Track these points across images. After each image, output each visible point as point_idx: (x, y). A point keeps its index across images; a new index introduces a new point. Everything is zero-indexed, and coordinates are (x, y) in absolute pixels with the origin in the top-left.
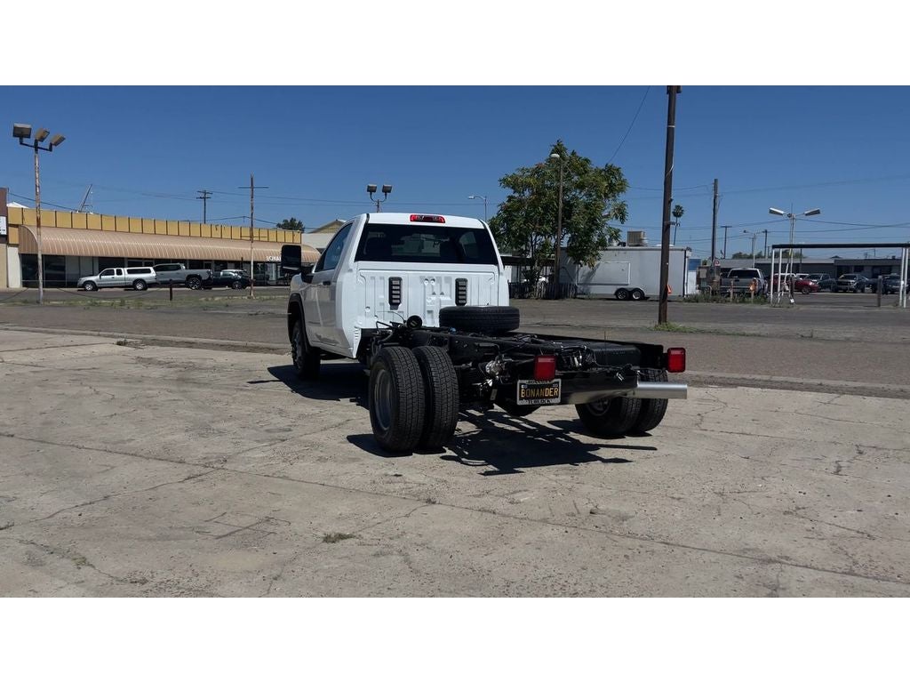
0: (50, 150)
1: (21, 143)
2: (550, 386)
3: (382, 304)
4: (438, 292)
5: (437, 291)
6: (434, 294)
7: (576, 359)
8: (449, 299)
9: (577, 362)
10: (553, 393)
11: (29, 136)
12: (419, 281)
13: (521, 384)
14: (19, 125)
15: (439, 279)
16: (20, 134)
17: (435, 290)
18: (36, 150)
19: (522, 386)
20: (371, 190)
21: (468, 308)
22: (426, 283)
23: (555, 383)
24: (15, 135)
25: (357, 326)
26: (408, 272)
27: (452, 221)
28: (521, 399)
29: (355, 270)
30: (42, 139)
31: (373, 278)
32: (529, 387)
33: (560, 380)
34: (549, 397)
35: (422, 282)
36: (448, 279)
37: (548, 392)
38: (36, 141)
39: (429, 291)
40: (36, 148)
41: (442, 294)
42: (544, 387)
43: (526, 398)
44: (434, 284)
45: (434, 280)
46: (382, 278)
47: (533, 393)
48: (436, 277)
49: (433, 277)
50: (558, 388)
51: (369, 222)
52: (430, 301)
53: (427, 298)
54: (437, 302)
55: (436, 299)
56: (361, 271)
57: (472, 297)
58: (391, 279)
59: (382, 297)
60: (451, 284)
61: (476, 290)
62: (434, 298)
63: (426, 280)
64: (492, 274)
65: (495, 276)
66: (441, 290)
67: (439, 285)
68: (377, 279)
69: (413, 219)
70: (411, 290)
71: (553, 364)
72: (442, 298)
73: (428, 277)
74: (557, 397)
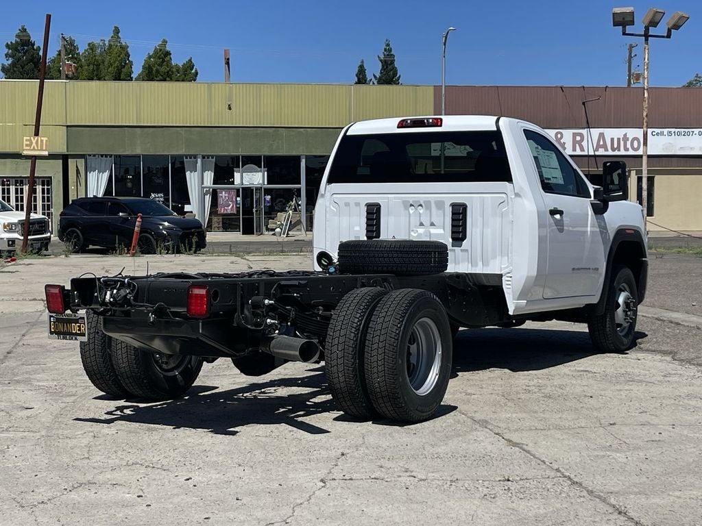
0: (669, 36)
1: (624, 34)
2: (75, 321)
4: (426, 223)
6: (421, 224)
8: (441, 231)
9: (108, 297)
10: (80, 329)
11: (632, 23)
12: (402, 208)
14: (617, 10)
15: (428, 205)
16: (623, 21)
17: (423, 220)
18: (647, 40)
22: (412, 210)
24: (616, 24)
26: (389, 194)
27: (451, 123)
29: (328, 195)
30: (654, 23)
31: (347, 204)
34: (76, 334)
35: (406, 208)
36: (440, 205)
37: (74, 328)
38: (647, 29)
39: (414, 221)
40: (647, 36)
41: (432, 224)
44: (421, 210)
45: (421, 205)
46: (357, 204)
48: (424, 202)
49: (419, 201)
50: (84, 324)
51: (348, 134)
52: (416, 235)
53: (413, 231)
54: (426, 236)
55: (425, 232)
56: (335, 196)
57: (473, 230)
58: (368, 205)
59: (357, 228)
60: (444, 211)
61: (480, 219)
62: (421, 230)
63: (411, 205)
64: (504, 195)
65: (509, 198)
66: (431, 220)
67: (428, 212)
68: (352, 205)
69: (401, 125)
70: (392, 219)
71: (59, 295)
72: (433, 231)
73: (413, 202)
74: (84, 335)
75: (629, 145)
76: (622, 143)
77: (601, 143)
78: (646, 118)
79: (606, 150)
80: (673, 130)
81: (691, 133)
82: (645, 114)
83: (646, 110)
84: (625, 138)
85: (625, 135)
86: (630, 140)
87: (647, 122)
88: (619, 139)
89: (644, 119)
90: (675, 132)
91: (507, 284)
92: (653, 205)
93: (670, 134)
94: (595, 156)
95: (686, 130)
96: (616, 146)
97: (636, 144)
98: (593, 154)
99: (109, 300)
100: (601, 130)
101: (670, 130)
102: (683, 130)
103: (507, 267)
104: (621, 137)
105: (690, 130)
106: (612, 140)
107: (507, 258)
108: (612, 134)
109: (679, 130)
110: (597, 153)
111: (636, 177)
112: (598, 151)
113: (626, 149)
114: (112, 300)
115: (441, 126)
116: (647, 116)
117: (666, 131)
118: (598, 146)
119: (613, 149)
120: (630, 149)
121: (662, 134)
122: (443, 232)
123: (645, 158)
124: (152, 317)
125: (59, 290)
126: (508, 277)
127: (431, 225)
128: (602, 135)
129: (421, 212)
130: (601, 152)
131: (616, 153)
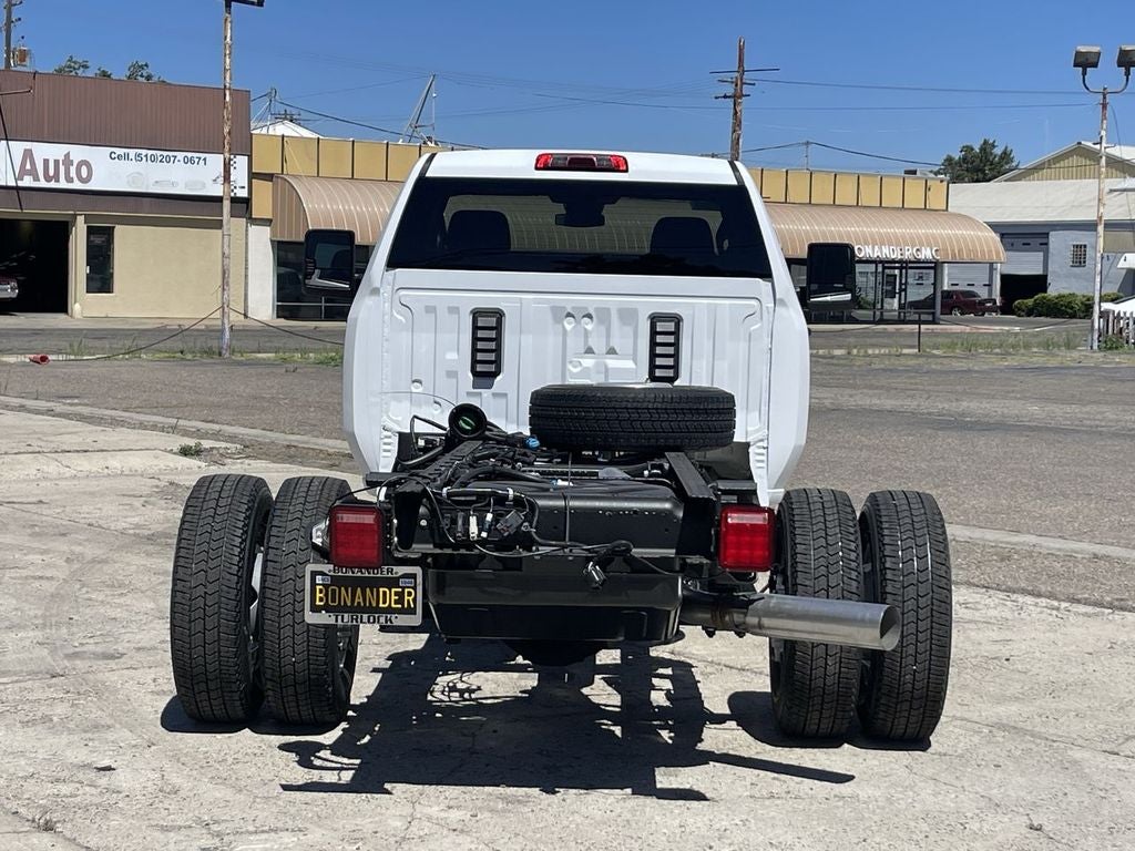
2: (392, 583)
3: (452, 374)
4: (600, 348)
5: (598, 344)
6: (589, 351)
7: (473, 520)
8: (630, 364)
9: (474, 529)
10: (400, 600)
12: (549, 317)
13: (314, 574)
15: (603, 316)
17: (592, 343)
19: (319, 579)
20: (1085, 62)
21: (682, 389)
22: (569, 325)
23: (405, 576)
25: (390, 425)
26: (521, 295)
27: (646, 167)
28: (315, 609)
29: (386, 291)
31: (431, 310)
32: (336, 581)
33: (417, 570)
34: (390, 610)
35: (558, 322)
36: (628, 316)
37: (388, 597)
39: (575, 344)
41: (612, 351)
42: (375, 583)
43: (327, 608)
44: (588, 325)
45: (589, 316)
46: (454, 310)
47: (345, 595)
48: (597, 309)
49: (586, 308)
50: (415, 588)
51: (428, 175)
52: (579, 369)
53: (571, 362)
54: (598, 372)
55: (597, 364)
56: (403, 292)
57: (694, 362)
58: (477, 314)
59: (452, 356)
60: (637, 327)
61: (708, 345)
62: (588, 362)
63: (569, 315)
64: (753, 302)
65: (764, 308)
66: (608, 342)
67: (603, 329)
68: (442, 311)
69: (543, 164)
70: (528, 340)
71: (376, 527)
72: (612, 363)
73: (573, 308)
74: (412, 611)
75: (73, 173)
76: (62, 168)
77: (28, 167)
78: (228, 137)
79: (36, 179)
80: (144, 152)
81: (172, 159)
82: (226, 130)
83: (229, 123)
84: (68, 161)
85: (67, 156)
86: (75, 165)
87: (229, 144)
88: (57, 162)
89: (225, 138)
90: (146, 156)
91: (759, 461)
92: (112, 274)
93: (139, 158)
94: (17, 189)
95: (165, 153)
96: (51, 173)
97: (84, 171)
98: (14, 184)
99: (479, 535)
100: (28, 145)
101: (139, 151)
102: (159, 153)
103: (757, 431)
104: (61, 158)
105: (171, 154)
106: (46, 162)
107: (757, 414)
108: (46, 152)
109: (154, 152)
110: (20, 184)
111: (85, 226)
112: (22, 180)
113: (70, 180)
114: (484, 535)
115: (627, 171)
116: (229, 133)
117: (132, 152)
118: (23, 172)
119: (48, 179)
120: (75, 179)
121: (127, 157)
122: (633, 366)
123: (227, 204)
124: (595, 572)
125: (376, 519)
126: (759, 447)
127: (608, 353)
128: (28, 154)
129: (589, 327)
130: (27, 182)
131: (53, 185)
